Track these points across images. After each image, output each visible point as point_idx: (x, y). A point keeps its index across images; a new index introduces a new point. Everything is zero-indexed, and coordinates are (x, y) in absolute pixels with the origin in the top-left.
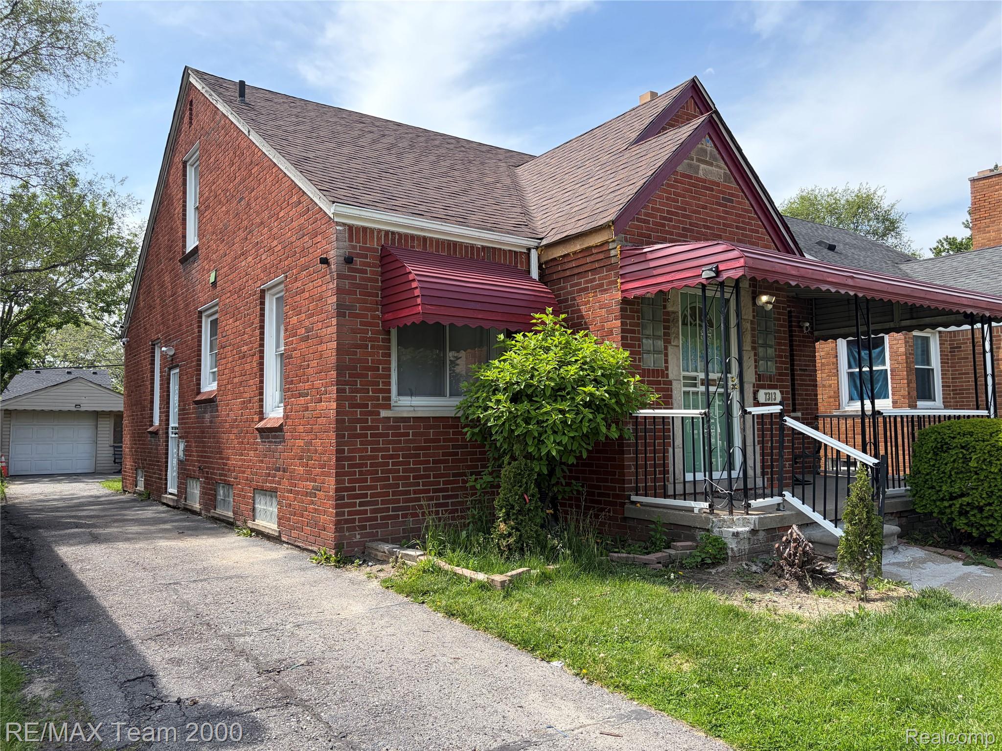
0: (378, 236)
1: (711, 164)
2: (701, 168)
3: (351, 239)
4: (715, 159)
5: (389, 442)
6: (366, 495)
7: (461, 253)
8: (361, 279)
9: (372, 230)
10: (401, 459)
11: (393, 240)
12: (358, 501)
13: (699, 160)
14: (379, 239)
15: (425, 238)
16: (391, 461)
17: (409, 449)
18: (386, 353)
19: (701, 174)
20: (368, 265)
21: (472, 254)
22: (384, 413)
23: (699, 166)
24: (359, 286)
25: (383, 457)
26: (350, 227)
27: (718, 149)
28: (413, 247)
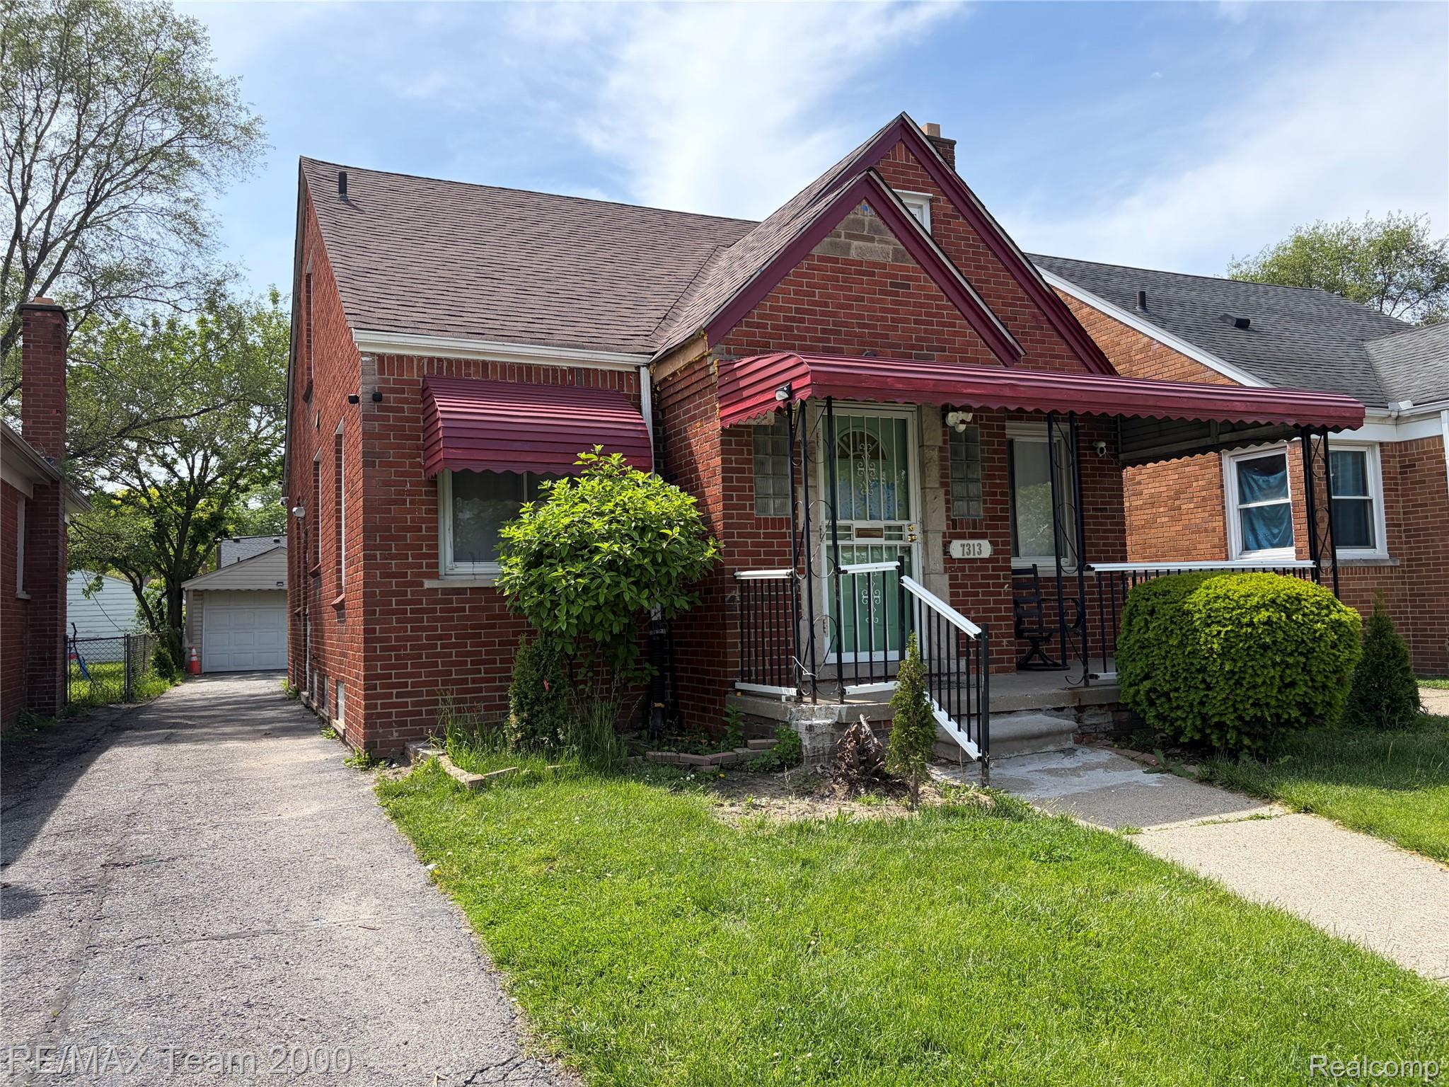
0: (418, 365)
1: (872, 240)
2: (853, 246)
3: (381, 371)
4: (878, 231)
5: (437, 620)
6: (406, 685)
7: (538, 378)
8: (395, 418)
9: (410, 358)
10: (453, 640)
11: (440, 369)
12: (394, 691)
13: (849, 236)
14: (420, 368)
15: (485, 364)
16: (439, 642)
17: (466, 627)
18: (430, 510)
19: (853, 255)
20: (406, 401)
21: (555, 378)
22: (428, 584)
23: (850, 244)
24: (392, 428)
25: (428, 638)
26: (381, 357)
27: (882, 218)
28: (469, 375)
